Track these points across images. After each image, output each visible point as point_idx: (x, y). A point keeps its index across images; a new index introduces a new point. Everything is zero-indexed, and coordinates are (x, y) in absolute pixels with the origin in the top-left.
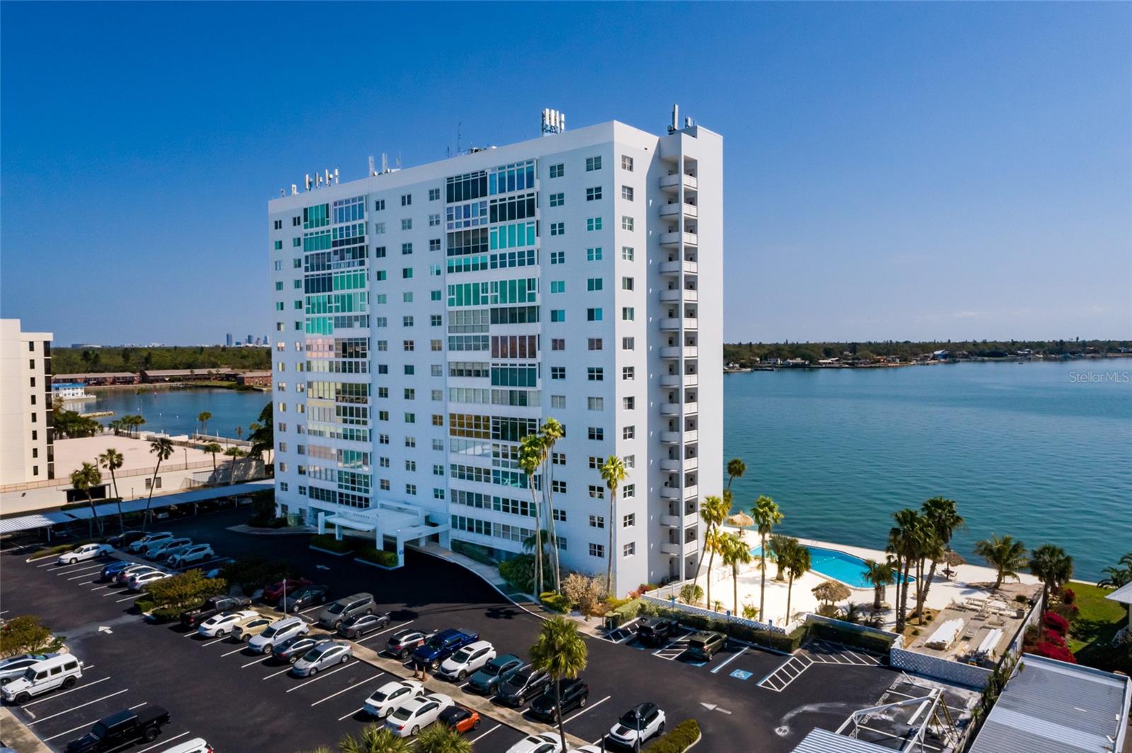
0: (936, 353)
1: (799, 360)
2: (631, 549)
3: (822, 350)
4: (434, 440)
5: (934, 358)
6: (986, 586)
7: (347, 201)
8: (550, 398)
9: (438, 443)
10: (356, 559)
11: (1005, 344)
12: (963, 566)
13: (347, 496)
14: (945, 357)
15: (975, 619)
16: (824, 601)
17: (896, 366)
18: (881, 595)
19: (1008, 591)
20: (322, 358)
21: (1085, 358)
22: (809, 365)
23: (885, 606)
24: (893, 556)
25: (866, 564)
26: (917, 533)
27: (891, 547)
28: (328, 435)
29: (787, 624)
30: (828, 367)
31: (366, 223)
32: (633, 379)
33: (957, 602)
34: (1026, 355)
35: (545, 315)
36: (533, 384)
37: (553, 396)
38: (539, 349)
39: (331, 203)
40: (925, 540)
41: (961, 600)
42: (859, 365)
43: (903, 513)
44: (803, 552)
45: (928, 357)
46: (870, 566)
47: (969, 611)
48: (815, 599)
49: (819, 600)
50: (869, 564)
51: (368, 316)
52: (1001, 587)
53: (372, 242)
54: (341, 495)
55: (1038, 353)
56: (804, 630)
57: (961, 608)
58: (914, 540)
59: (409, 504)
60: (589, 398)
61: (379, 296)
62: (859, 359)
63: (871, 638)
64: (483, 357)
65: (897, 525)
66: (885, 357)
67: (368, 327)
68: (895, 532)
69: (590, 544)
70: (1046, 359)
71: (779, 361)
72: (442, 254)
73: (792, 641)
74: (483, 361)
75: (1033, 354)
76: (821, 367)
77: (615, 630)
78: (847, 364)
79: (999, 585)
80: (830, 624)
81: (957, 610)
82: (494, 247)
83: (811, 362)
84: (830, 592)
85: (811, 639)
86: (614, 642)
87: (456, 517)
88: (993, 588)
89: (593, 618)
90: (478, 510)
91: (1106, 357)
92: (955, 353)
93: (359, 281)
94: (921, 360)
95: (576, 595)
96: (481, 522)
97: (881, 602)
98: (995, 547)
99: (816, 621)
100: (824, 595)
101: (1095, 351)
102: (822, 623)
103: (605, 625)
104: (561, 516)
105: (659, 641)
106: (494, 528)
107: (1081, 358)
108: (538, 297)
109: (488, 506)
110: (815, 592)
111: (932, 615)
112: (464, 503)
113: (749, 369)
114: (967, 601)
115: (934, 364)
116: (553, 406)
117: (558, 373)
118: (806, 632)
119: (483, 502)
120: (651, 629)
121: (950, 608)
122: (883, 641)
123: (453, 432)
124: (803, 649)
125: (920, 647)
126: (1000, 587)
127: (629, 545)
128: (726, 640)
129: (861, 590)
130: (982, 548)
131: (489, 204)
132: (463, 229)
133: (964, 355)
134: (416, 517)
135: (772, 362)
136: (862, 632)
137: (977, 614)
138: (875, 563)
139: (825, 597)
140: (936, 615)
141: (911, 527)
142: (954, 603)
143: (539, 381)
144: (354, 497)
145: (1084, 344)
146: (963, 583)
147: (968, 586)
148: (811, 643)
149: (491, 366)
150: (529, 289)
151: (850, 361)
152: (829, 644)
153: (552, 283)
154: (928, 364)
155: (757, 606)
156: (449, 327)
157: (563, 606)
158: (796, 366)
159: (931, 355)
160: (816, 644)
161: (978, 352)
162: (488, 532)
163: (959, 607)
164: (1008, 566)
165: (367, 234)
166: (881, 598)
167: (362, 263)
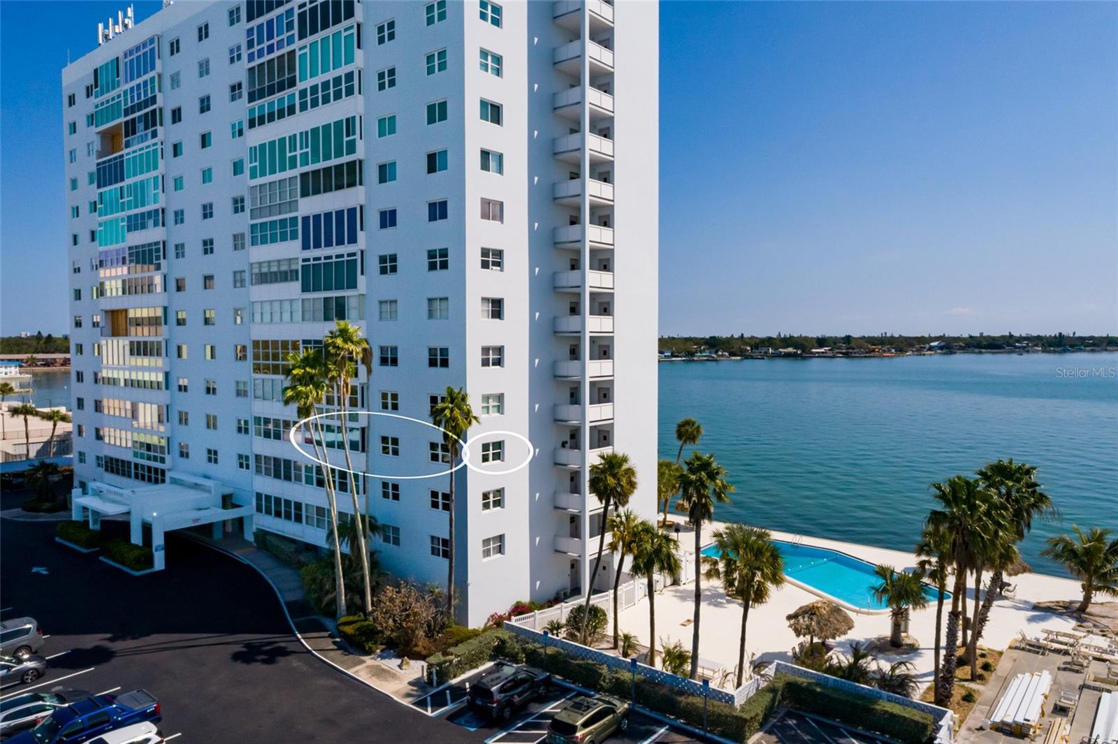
0: (933, 344)
1: (790, 350)
2: (498, 544)
3: (815, 341)
4: (238, 383)
5: (931, 349)
6: (1065, 608)
7: (138, 49)
8: (377, 306)
9: (241, 387)
10: (102, 558)
11: (1003, 337)
12: (1026, 576)
13: (143, 466)
14: (941, 348)
15: (1065, 669)
16: (808, 638)
17: (892, 357)
18: (903, 624)
19: (1103, 617)
20: (116, 278)
21: (1085, 351)
22: (801, 354)
23: (909, 642)
24: (929, 563)
25: (877, 573)
26: (980, 519)
27: (928, 545)
28: (122, 384)
29: (739, 684)
30: (821, 356)
31: (159, 76)
32: (502, 270)
33: (1028, 638)
34: (1024, 347)
35: (371, 173)
36: (353, 285)
37: (381, 302)
38: (362, 229)
39: (121, 55)
40: (996, 533)
41: (1036, 632)
42: (854, 355)
43: (952, 484)
44: (768, 554)
45: (925, 348)
46: (884, 577)
47: (1051, 654)
48: (793, 634)
49: (798, 635)
50: (882, 572)
51: (163, 210)
52: (1090, 609)
53: (166, 102)
54: (136, 466)
55: (1036, 345)
56: (769, 696)
57: (1036, 648)
58: (974, 533)
59: (209, 478)
60: (430, 300)
61: (175, 180)
62: (853, 349)
63: (893, 716)
64: (290, 251)
65: (940, 507)
66: (880, 347)
67: (163, 225)
68: (936, 517)
69: (433, 538)
70: (1043, 351)
71: (770, 351)
72: (243, 102)
73: (745, 721)
74: (291, 257)
75: (1032, 347)
76: (814, 356)
77: (441, 688)
78: (841, 353)
79: (1087, 607)
80: (817, 684)
81: (1029, 651)
82: (303, 79)
83: (803, 351)
84: (818, 623)
85: (782, 712)
86: (429, 713)
87: (261, 494)
88: (1078, 612)
89: (412, 662)
90: (286, 484)
91: (1106, 350)
92: (949, 345)
93: (150, 161)
94: (917, 351)
95: (391, 621)
96: (290, 502)
97: (903, 635)
98: (1078, 546)
99: (791, 678)
100: (808, 627)
101: (1093, 345)
102: (802, 680)
103: (426, 678)
104: (392, 491)
105: (507, 713)
106: (307, 512)
107: (1080, 350)
108: (360, 145)
109: (298, 479)
110: (792, 621)
111: (990, 661)
112: (270, 475)
113: (739, 358)
114: (1046, 635)
115: (931, 355)
116: (381, 318)
117: (388, 264)
118: (773, 700)
119: (293, 472)
120: (492, 692)
121: (1016, 648)
122: (917, 723)
123: (257, 369)
124: (765, 733)
125: (981, 729)
126: (1088, 610)
127: (494, 538)
128: (627, 714)
129: (868, 614)
130: (1060, 547)
131: (296, 12)
132: (267, 58)
133: (961, 346)
134: (207, 495)
135: (763, 351)
136: (876, 703)
137: (1068, 659)
138: (893, 572)
139: (809, 631)
140: (997, 661)
141: (970, 509)
142: (1024, 639)
143: (361, 280)
144: (149, 468)
145: (1082, 339)
146: (1026, 602)
147: (1036, 607)
148: (782, 720)
149: (301, 263)
150: (348, 135)
151: (844, 351)
152: (814, 720)
153: (379, 121)
154: (924, 355)
155: (688, 647)
156: (251, 210)
157: (367, 641)
158: (788, 355)
159: (927, 346)
160: (792, 722)
161: (975, 344)
162: (298, 519)
163: (1030, 645)
164: (1104, 577)
165: (160, 91)
166: (902, 628)
167: (154, 135)
